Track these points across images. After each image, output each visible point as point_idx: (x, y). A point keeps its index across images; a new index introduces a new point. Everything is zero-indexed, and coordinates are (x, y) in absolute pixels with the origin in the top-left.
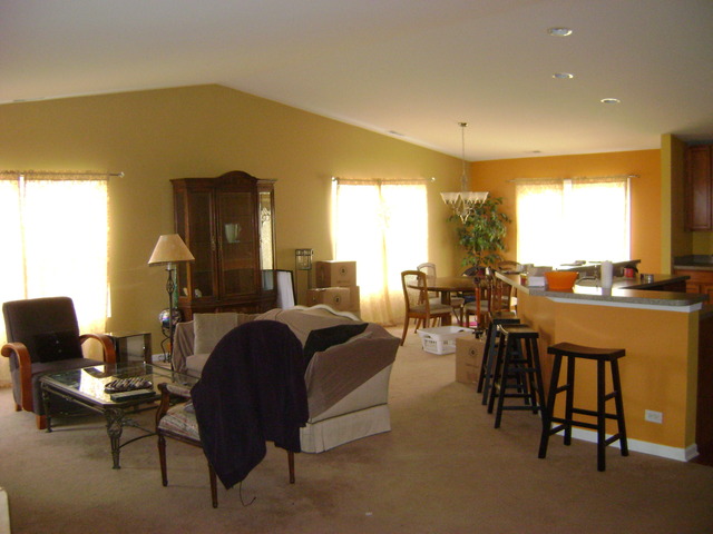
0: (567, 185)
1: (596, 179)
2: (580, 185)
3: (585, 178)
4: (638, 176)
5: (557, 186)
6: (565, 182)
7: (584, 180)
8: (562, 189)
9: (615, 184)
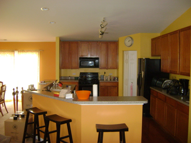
0: (16, 53)
1: (28, 51)
2: (21, 53)
3: (23, 50)
4: (43, 50)
5: (12, 53)
6: (15, 51)
7: (23, 51)
8: (14, 54)
9: (34, 53)
